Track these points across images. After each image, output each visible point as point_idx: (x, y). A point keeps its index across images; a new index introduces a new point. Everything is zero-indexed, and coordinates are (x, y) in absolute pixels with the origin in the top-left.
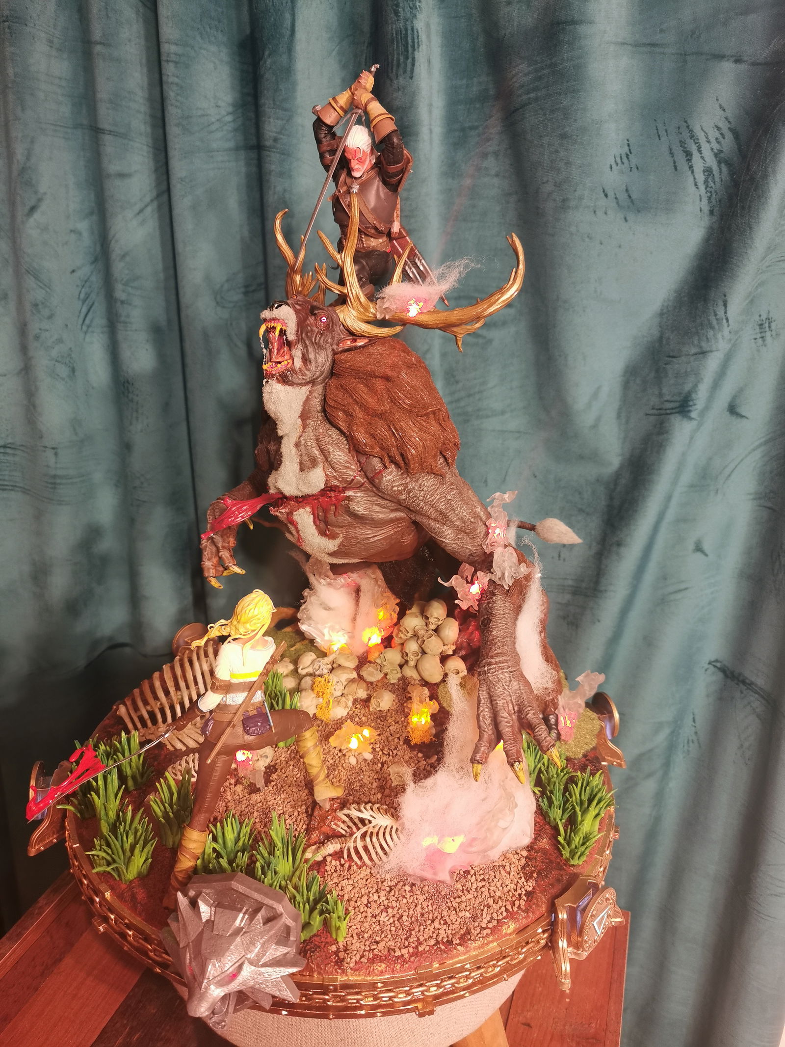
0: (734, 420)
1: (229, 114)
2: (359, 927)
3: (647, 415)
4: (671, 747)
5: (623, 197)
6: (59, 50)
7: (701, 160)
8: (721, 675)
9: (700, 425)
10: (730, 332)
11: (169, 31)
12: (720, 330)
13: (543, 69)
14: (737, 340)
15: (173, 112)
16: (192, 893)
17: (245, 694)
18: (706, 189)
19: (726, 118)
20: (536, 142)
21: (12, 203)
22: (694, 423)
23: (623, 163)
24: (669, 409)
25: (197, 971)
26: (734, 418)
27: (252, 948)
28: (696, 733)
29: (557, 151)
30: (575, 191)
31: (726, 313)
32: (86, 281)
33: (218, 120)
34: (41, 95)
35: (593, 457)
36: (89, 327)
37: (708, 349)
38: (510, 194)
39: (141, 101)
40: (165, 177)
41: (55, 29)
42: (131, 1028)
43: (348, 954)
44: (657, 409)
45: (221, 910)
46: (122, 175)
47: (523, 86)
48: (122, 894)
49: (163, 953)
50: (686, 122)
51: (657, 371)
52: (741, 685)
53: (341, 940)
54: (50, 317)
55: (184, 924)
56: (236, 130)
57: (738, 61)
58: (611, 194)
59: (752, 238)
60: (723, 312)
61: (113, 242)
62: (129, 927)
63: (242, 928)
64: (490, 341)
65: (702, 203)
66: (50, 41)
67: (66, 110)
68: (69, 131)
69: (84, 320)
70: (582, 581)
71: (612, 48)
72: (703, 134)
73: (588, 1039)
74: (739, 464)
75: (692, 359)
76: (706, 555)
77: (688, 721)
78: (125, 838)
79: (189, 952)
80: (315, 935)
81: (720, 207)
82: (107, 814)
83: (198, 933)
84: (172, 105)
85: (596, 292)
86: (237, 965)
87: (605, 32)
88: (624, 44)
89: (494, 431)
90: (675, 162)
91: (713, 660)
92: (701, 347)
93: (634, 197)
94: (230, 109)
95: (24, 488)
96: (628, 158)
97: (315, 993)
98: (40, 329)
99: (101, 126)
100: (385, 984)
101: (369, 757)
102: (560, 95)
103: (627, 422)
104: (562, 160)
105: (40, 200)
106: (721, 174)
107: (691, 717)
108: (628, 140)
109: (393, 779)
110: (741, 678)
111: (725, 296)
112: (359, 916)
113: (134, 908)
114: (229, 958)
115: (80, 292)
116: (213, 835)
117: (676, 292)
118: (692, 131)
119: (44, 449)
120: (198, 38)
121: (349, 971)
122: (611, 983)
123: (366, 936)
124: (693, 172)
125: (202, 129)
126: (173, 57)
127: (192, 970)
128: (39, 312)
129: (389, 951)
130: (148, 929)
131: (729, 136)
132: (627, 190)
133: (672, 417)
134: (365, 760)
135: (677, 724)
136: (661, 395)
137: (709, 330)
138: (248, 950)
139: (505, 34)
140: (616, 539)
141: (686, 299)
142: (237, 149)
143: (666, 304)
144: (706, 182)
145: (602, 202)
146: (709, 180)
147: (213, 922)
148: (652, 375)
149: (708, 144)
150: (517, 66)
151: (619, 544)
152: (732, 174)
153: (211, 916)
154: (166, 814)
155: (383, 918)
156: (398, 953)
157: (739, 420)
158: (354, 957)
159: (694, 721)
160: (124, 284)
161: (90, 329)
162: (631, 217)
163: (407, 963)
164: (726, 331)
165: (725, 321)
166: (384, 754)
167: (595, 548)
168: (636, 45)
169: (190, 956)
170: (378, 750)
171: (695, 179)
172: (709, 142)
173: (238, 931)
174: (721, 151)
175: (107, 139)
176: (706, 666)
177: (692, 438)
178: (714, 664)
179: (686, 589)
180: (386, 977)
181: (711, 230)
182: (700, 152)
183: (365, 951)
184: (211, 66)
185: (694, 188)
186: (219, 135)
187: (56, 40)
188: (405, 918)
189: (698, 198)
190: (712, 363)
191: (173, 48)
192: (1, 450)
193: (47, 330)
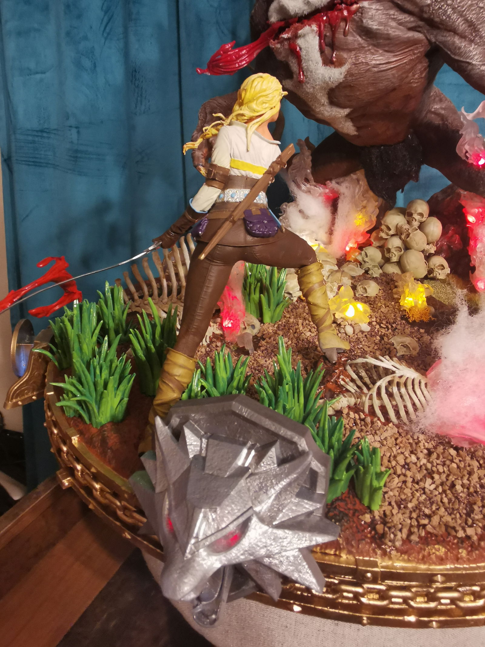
2: (397, 494)
16: (175, 421)
17: (247, 191)
25: (178, 526)
27: (263, 497)
42: (109, 614)
43: (390, 528)
45: (216, 442)
48: (92, 438)
49: (135, 511)
53: (376, 508)
55: (164, 462)
62: (96, 477)
63: (248, 469)
78: (98, 371)
79: (169, 497)
80: (337, 499)
82: (81, 349)
83: (182, 471)
86: (241, 520)
95: (54, 165)
97: (342, 582)
98: (71, 27)
100: (448, 577)
101: (366, 328)
109: (398, 348)
112: (396, 480)
113: (103, 454)
114: (229, 509)
116: (202, 372)
119: (69, 128)
121: (394, 553)
123: (410, 505)
127: (170, 524)
128: (70, 12)
129: (446, 530)
130: (118, 480)
134: (362, 332)
138: (256, 499)
147: (204, 459)
153: (201, 449)
154: (147, 350)
155: (428, 484)
156: (461, 534)
158: (399, 533)
161: (110, 36)
163: (476, 549)
166: (381, 327)
169: (170, 505)
170: (374, 323)
173: (242, 471)
180: (448, 566)
183: (411, 526)
188: (459, 488)
192: (40, 134)
193: (76, 28)
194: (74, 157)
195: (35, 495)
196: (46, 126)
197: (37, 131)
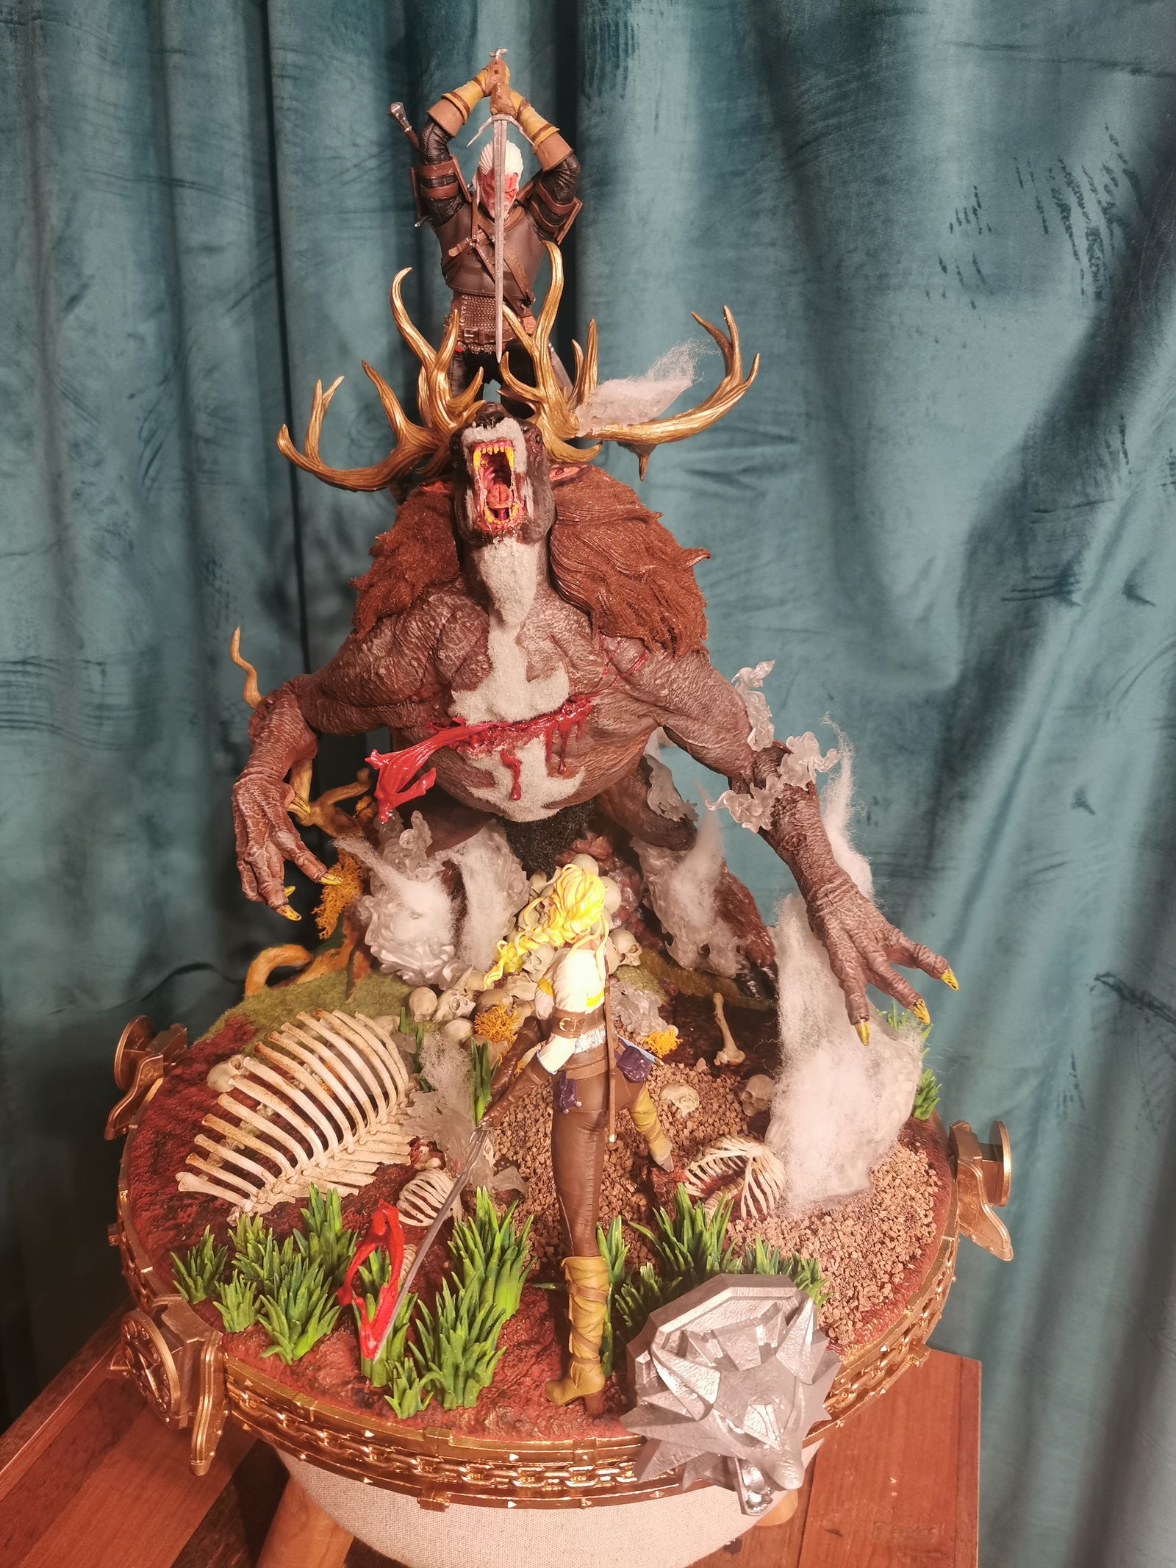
0: (1133, 606)
1: (371, 156)
3: (1004, 599)
4: (1039, 1107)
5: (968, 271)
6: (114, 63)
7: (1083, 218)
8: (1113, 996)
9: (1084, 614)
10: (1130, 473)
11: (283, 31)
12: (1116, 469)
13: (848, 81)
14: (1138, 486)
15: (288, 152)
18: (1090, 260)
19: (1120, 156)
20: (837, 191)
21: (41, 293)
22: (1074, 613)
23: (968, 222)
24: (1038, 590)
26: (1132, 604)
28: (1077, 1086)
29: (870, 204)
30: (898, 262)
31: (1123, 443)
32: (150, 412)
33: (355, 166)
34: (89, 130)
35: (923, 665)
36: (154, 480)
37: (1097, 498)
38: (794, 272)
39: (239, 138)
40: (272, 254)
41: (109, 31)
42: (227, 1546)
44: (1021, 591)
46: (209, 249)
47: (818, 108)
50: (1061, 161)
51: (1020, 533)
52: (1147, 1010)
54: (98, 464)
56: (382, 181)
57: (1136, 71)
58: (951, 267)
59: (1161, 331)
60: (1119, 442)
61: (194, 349)
64: (762, 495)
65: (1085, 281)
66: (103, 49)
67: (123, 153)
68: (128, 184)
69: (147, 470)
70: (905, 855)
71: (952, 50)
72: (1086, 179)
73: (929, 1552)
74: (1140, 674)
75: (1073, 513)
76: (1092, 812)
77: (1065, 1068)
81: (1112, 287)
84: (288, 142)
85: (927, 415)
87: (942, 26)
88: (969, 45)
89: (768, 629)
90: (1044, 221)
91: (1102, 972)
92: (1086, 495)
93: (986, 270)
94: (374, 150)
95: (52, 726)
96: (976, 214)
98: (83, 483)
99: (178, 175)
102: (875, 120)
103: (973, 611)
104: (877, 216)
105: (85, 287)
106: (1112, 239)
107: (1070, 1061)
108: (975, 188)
110: (1146, 999)
111: (1122, 418)
115: (142, 428)
117: (1046, 414)
118: (1070, 174)
119: (85, 664)
120: (329, 43)
122: (958, 1468)
124: (1071, 235)
125: (333, 178)
126: (292, 71)
128: (81, 456)
131: (1124, 182)
132: (975, 262)
133: (1044, 602)
135: (1047, 1073)
136: (1026, 569)
137: (1098, 469)
139: (790, 31)
140: (958, 789)
141: (1062, 424)
142: (383, 209)
143: (1032, 433)
144: (1090, 250)
145: (939, 279)
146: (1095, 247)
148: (1012, 539)
149: (1093, 194)
150: (809, 78)
151: (963, 797)
152: (1128, 238)
157: (1141, 607)
159: (1074, 1068)
160: (209, 414)
161: (156, 485)
162: (981, 301)
164: (1124, 470)
165: (1122, 455)
167: (924, 806)
168: (988, 47)
171: (1074, 245)
172: (1094, 191)
174: (1112, 205)
175: (187, 195)
176: (1092, 983)
177: (1072, 634)
178: (1103, 979)
179: (1061, 864)
181: (1097, 323)
182: (1081, 205)
184: (347, 84)
185: (1073, 259)
186: (357, 187)
187: (110, 49)
189: (1079, 274)
190: (1105, 519)
191: (291, 57)
192: (19, 668)
193: (93, 484)
194: (96, 717)
195: (78, 1367)
196: (32, 653)
197: (14, 663)
